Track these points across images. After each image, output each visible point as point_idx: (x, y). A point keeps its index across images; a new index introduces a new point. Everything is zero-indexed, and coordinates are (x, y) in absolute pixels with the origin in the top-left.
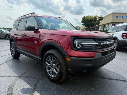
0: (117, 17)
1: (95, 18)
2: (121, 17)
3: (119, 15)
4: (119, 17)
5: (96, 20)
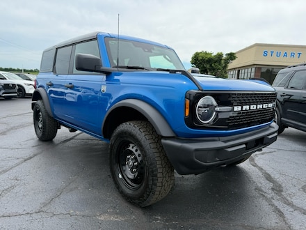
0: (265, 54)
1: (220, 56)
2: (274, 54)
3: (269, 50)
4: (269, 54)
5: (221, 59)
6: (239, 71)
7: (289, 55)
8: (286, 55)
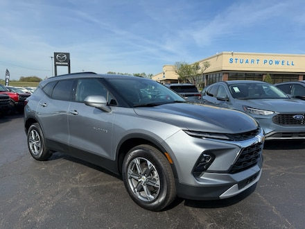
0: (231, 61)
2: (238, 61)
6: (207, 76)
7: (250, 62)
8: (247, 62)
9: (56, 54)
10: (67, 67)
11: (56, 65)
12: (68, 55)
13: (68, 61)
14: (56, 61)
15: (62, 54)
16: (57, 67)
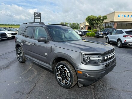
2: (123, 16)
4: (121, 16)
6: (106, 24)
7: (130, 16)
9: (35, 13)
10: (39, 19)
11: (35, 18)
12: (40, 13)
13: (40, 16)
14: (35, 16)
15: (37, 13)
16: (36, 19)
